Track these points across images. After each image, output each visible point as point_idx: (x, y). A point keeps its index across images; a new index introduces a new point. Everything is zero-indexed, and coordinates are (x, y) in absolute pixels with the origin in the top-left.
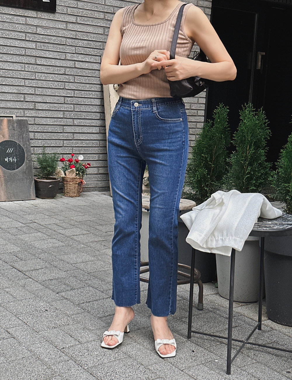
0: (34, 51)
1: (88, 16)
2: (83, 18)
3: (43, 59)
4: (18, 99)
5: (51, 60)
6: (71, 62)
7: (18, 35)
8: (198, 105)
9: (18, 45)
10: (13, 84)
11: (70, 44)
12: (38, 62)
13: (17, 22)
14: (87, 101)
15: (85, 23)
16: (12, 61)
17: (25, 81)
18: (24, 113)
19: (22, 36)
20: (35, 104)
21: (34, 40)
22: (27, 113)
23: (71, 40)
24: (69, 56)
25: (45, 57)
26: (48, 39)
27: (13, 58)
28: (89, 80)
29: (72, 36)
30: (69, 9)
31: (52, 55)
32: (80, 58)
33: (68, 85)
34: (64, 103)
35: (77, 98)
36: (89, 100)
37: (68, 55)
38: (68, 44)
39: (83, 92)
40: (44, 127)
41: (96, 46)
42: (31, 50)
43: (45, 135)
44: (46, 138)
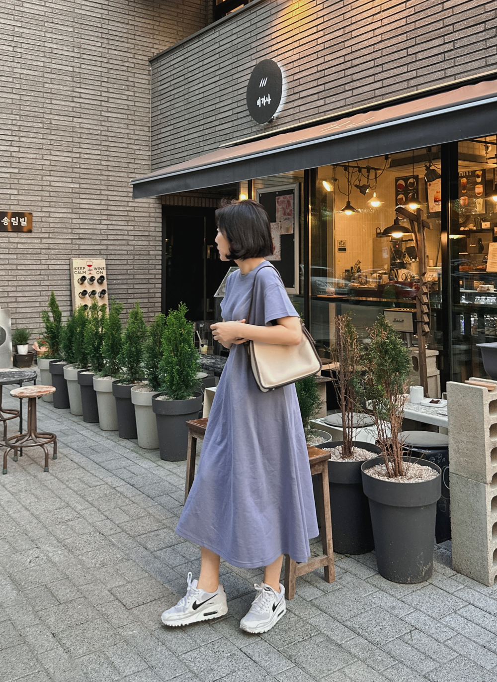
0: (15, 260)
1: (59, 232)
2: (55, 234)
3: (22, 266)
5: (29, 266)
6: (45, 266)
7: (3, 251)
8: (156, 289)
9: (3, 257)
12: (19, 268)
13: (2, 242)
19: (6, 251)
20: (17, 298)
21: (16, 253)
24: (43, 262)
25: (25, 264)
26: (27, 251)
28: (60, 277)
29: (46, 248)
30: (43, 229)
31: (30, 262)
32: (52, 262)
38: (43, 253)
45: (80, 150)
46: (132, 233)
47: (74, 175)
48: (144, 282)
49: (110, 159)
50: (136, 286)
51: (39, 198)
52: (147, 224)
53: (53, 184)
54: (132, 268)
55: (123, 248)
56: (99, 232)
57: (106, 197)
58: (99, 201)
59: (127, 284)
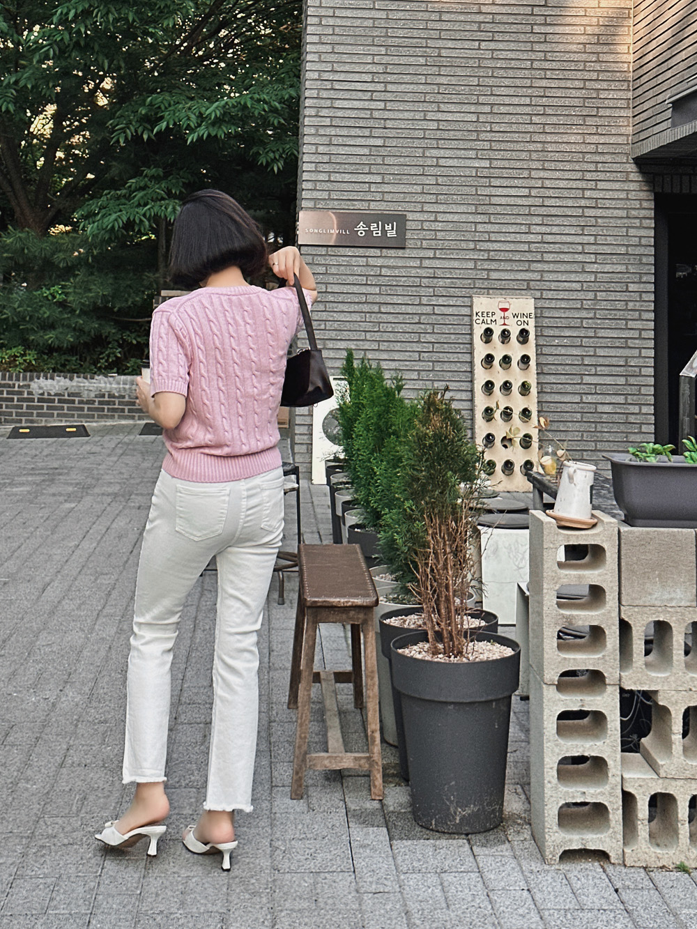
0: (378, 296)
1: (451, 248)
2: (444, 251)
3: (389, 306)
5: (400, 306)
6: (428, 307)
7: (357, 279)
9: (357, 291)
10: (350, 339)
11: (426, 285)
12: (383, 310)
13: (355, 264)
14: (453, 357)
15: (447, 257)
17: (365, 334)
19: (363, 280)
21: (378, 284)
23: (427, 280)
24: (425, 300)
25: (394, 303)
26: (396, 281)
28: (454, 329)
29: (428, 275)
30: (424, 242)
31: (402, 300)
32: (441, 301)
33: (424, 336)
34: (419, 360)
35: (437, 354)
36: (456, 355)
38: (424, 285)
39: (446, 345)
41: (464, 285)
42: (374, 296)
45: (492, 100)
46: (593, 249)
47: (479, 145)
48: (617, 345)
49: (549, 111)
50: (600, 352)
51: (419, 189)
52: (623, 232)
53: (442, 162)
54: (591, 315)
55: (573, 277)
56: (526, 247)
57: (540, 182)
58: (527, 190)
59: (581, 346)
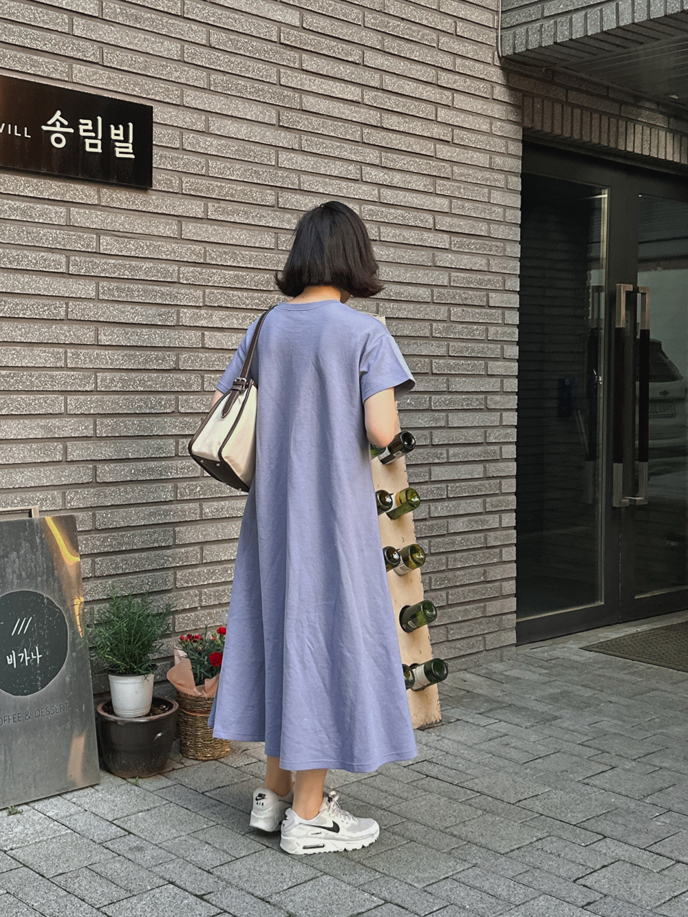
0: (91, 305)
1: (235, 199)
2: (223, 204)
3: (116, 330)
4: (48, 456)
5: (139, 331)
6: (192, 333)
7: (45, 260)
9: (45, 289)
10: (33, 413)
11: (189, 282)
12: (104, 340)
13: (41, 221)
15: (229, 220)
16: (29, 340)
17: (66, 400)
18: (64, 498)
19: (58, 262)
20: (95, 469)
21: (93, 274)
22: (72, 499)
23: (192, 269)
24: (187, 317)
25: (123, 321)
26: (132, 268)
27: (32, 330)
29: (194, 258)
30: (185, 179)
31: (142, 316)
32: (217, 319)
33: (186, 401)
34: (177, 455)
37: (185, 313)
38: (185, 282)
40: (122, 536)
41: (257, 284)
42: (84, 305)
43: (123, 560)
44: (127, 571)
46: (445, 223)
48: (475, 405)
52: (482, 194)
54: (442, 351)
55: (421, 276)
57: (377, 76)
